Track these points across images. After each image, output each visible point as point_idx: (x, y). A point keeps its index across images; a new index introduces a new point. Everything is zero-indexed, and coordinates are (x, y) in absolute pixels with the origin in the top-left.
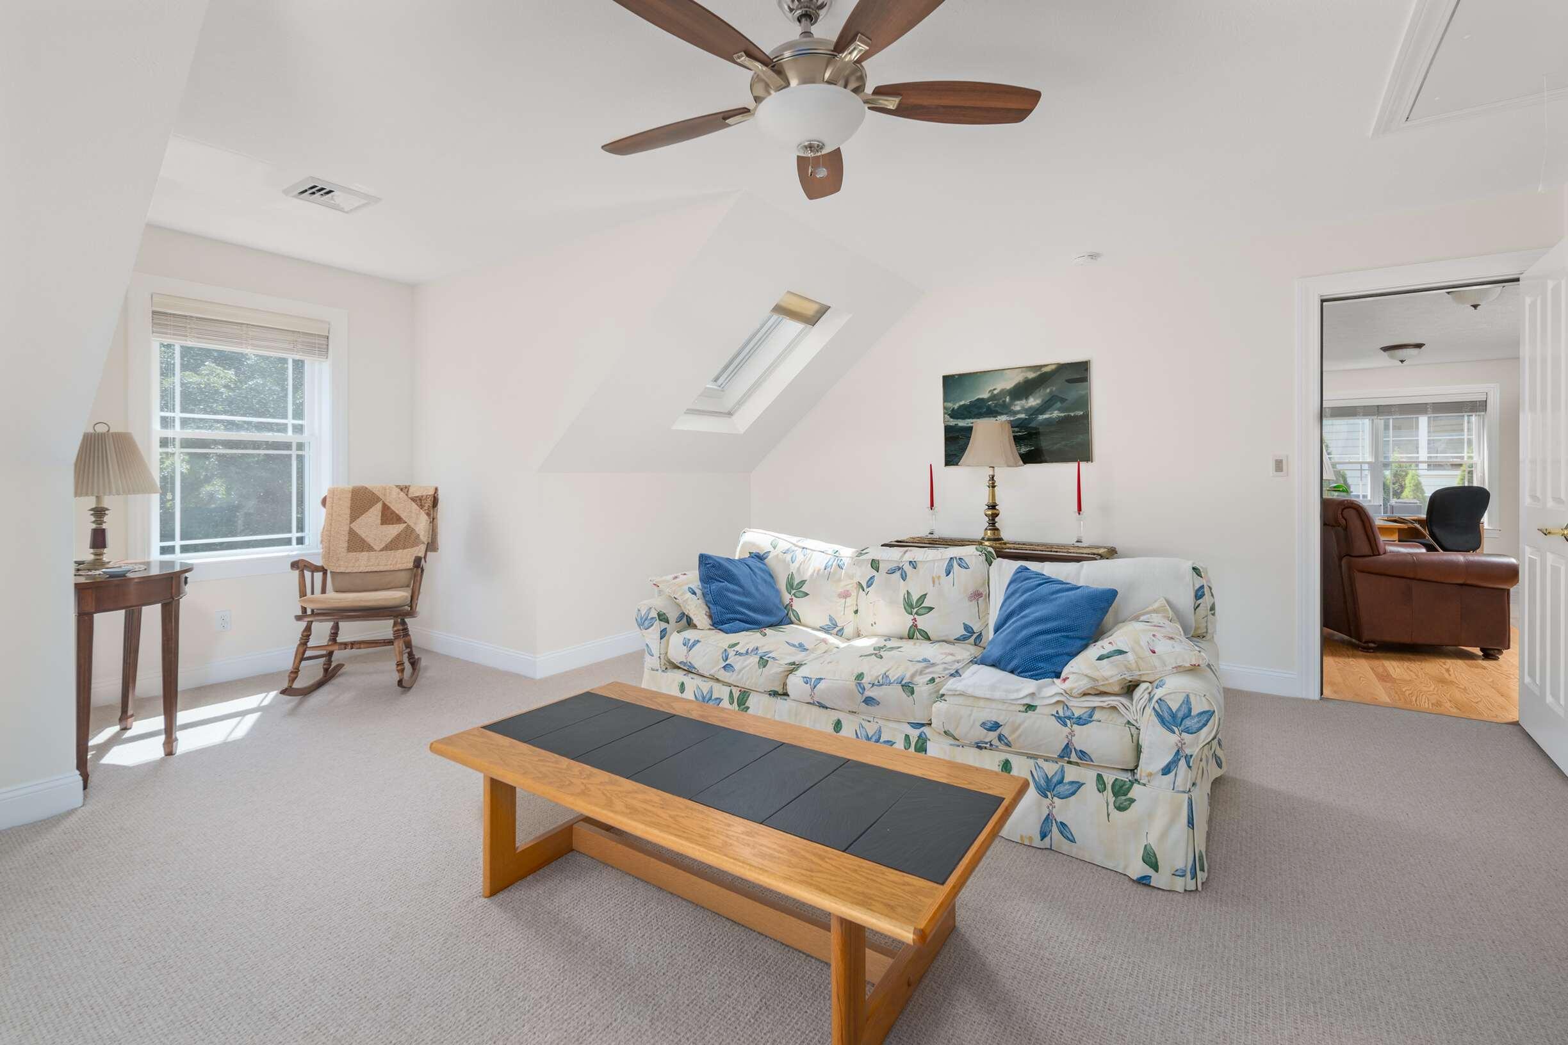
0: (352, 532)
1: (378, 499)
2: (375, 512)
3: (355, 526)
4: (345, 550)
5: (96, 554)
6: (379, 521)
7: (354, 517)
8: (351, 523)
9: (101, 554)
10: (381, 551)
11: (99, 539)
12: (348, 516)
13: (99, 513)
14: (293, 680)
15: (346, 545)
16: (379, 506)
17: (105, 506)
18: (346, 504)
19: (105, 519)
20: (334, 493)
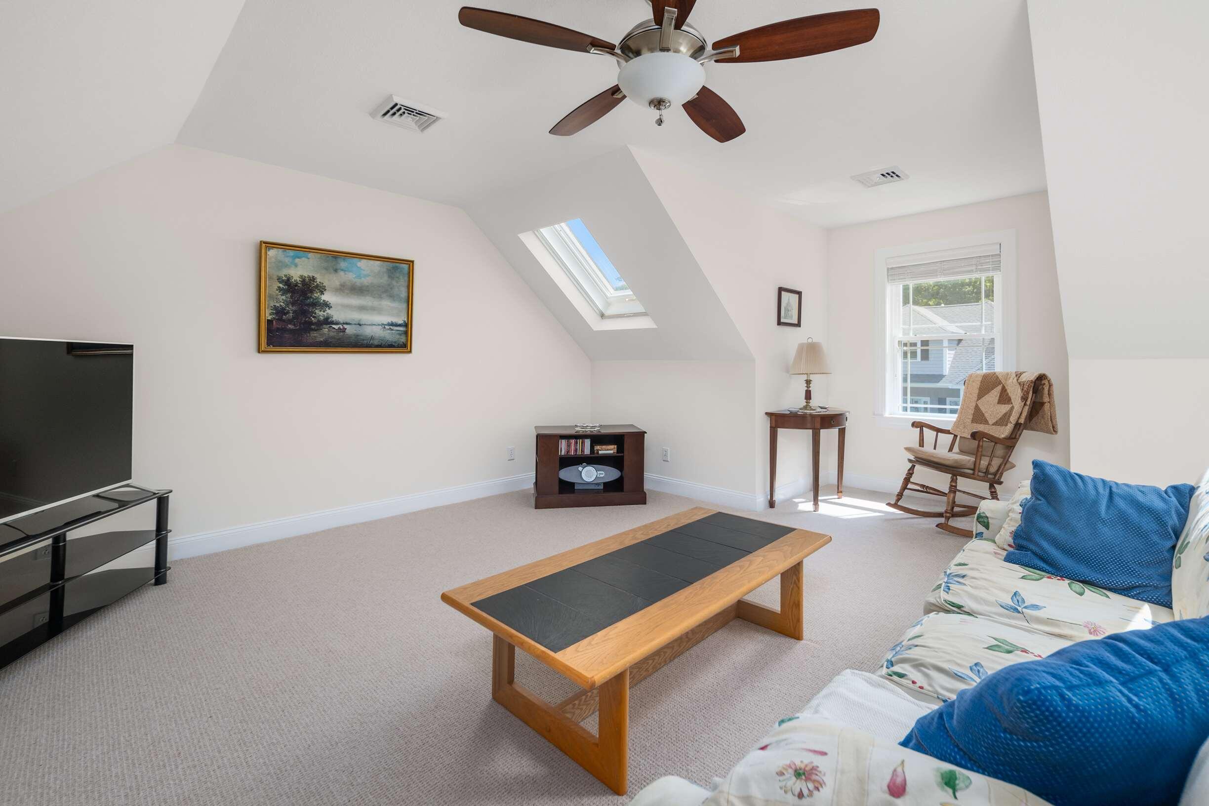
0: (977, 408)
1: (1000, 383)
2: (995, 393)
3: (980, 403)
4: (969, 421)
5: (807, 402)
6: (997, 401)
7: (980, 396)
8: (978, 400)
9: (809, 403)
10: (993, 425)
11: (808, 395)
12: (976, 395)
13: (808, 382)
14: (898, 500)
15: (971, 417)
16: (999, 388)
17: (811, 379)
18: (977, 385)
19: (811, 385)
20: (971, 376)
